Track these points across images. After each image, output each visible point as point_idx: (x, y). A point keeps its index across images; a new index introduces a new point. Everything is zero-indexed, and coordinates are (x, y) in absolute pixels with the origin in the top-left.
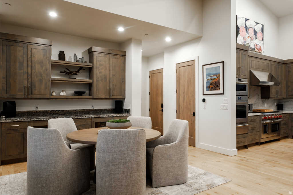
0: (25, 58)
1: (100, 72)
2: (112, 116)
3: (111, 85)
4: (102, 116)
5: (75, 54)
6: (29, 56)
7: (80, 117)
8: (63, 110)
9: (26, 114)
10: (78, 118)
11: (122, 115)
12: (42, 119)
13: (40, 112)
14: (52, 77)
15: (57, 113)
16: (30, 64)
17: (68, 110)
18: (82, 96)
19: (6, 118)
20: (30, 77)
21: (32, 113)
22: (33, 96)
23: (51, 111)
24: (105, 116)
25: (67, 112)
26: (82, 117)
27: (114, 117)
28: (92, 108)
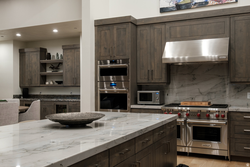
0: (29, 62)
1: (68, 65)
2: (67, 101)
3: (76, 75)
4: (60, 100)
5: (57, 53)
6: (30, 60)
7: (47, 100)
8: (53, 95)
9: (36, 96)
10: (46, 100)
11: (75, 101)
12: (28, 100)
13: (42, 95)
14: (48, 72)
15: (50, 97)
16: (31, 65)
17: (56, 95)
18: (61, 84)
19: (23, 98)
20: (31, 73)
21: (38, 96)
22: (32, 85)
23: (47, 95)
24: (62, 100)
25: (55, 96)
26: (48, 100)
27: (68, 101)
28: (70, 94)
